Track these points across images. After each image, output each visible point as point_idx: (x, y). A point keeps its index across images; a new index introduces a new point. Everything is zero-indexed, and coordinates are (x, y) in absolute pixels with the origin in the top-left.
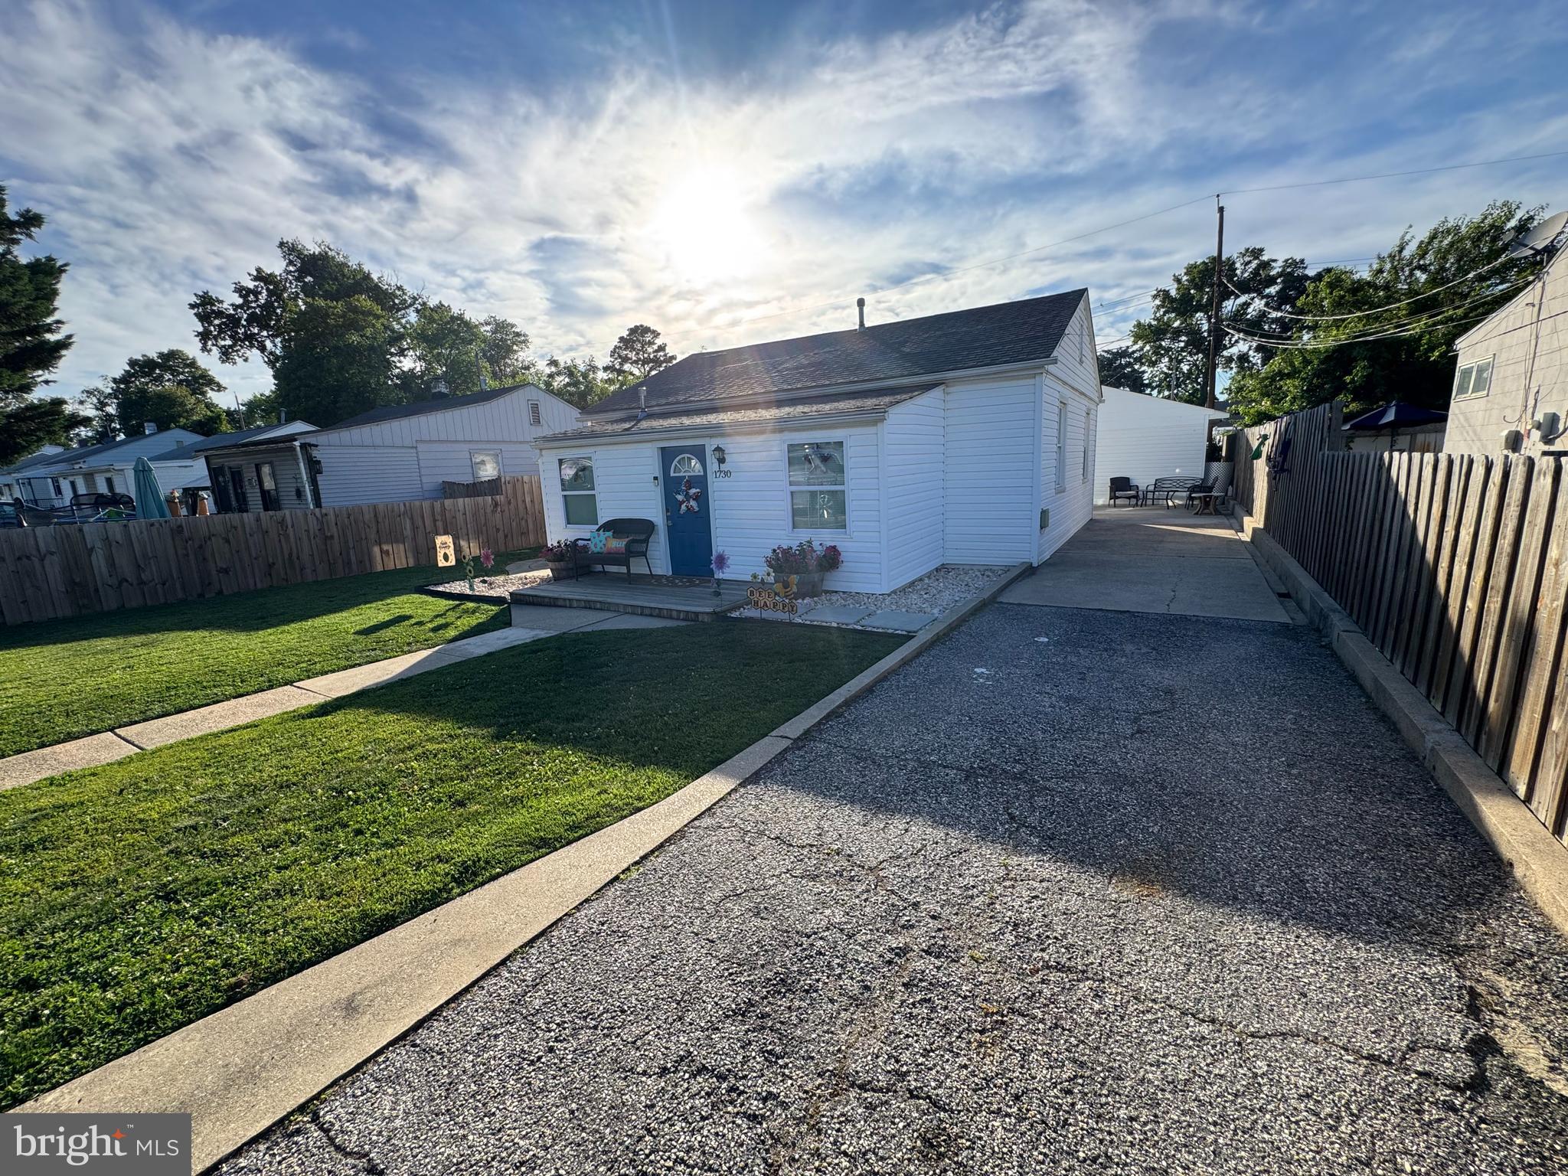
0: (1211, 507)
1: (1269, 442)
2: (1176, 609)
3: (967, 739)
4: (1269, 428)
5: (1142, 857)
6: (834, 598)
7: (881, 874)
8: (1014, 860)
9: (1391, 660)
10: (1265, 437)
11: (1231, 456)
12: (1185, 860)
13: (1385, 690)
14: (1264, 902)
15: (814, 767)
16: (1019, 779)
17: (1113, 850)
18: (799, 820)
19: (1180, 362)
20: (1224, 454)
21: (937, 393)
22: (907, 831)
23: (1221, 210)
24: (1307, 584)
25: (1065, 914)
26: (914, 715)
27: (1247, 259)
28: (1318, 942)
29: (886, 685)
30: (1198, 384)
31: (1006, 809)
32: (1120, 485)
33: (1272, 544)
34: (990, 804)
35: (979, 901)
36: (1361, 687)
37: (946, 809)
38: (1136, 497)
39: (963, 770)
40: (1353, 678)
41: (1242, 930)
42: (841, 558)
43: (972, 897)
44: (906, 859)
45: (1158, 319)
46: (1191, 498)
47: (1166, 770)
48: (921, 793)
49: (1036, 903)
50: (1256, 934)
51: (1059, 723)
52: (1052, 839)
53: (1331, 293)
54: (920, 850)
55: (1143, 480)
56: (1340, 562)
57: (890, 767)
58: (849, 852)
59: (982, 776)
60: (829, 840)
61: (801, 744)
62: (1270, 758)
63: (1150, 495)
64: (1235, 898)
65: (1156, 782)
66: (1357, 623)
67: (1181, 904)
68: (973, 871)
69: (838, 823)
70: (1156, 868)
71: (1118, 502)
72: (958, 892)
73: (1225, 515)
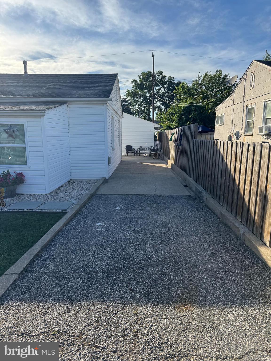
0: (157, 157)
1: (175, 135)
2: (158, 193)
3: (102, 257)
4: (174, 131)
5: (181, 294)
6: (23, 197)
7: (84, 337)
8: (138, 310)
9: (223, 206)
10: (173, 134)
11: (160, 140)
12: (194, 291)
13: (225, 216)
14: (222, 301)
15: (33, 287)
16: (128, 271)
17: (171, 295)
18: (33, 319)
19: (141, 106)
20: (158, 139)
21: (64, 107)
22: (89, 309)
23: (153, 56)
24: (193, 183)
25: (165, 329)
26: (76, 249)
27: (159, 74)
28: (241, 311)
29: (59, 237)
30: (147, 114)
31: (128, 286)
32: (129, 148)
33: (178, 169)
34: (120, 286)
35: (130, 337)
36: (217, 215)
37: (103, 293)
38: (134, 153)
39: (105, 272)
40: (213, 212)
41: (220, 314)
42: (25, 179)
43: (127, 335)
44: (93, 325)
45: (134, 90)
46: (151, 153)
47: (176, 256)
48: (90, 288)
49: (153, 328)
50: (225, 315)
51: (135, 242)
52: (149, 296)
53: (183, 90)
54: (98, 318)
55: (136, 147)
56: (202, 175)
57: (73, 278)
58: (64, 330)
59: (113, 273)
60: (52, 326)
61: (23, 276)
62: (203, 244)
63: (138, 152)
64: (214, 302)
65: (175, 261)
66: (210, 194)
67: (200, 310)
68: (123, 321)
69: (55, 315)
70: (187, 297)
71: (129, 154)
72: (121, 334)
73: (162, 159)
